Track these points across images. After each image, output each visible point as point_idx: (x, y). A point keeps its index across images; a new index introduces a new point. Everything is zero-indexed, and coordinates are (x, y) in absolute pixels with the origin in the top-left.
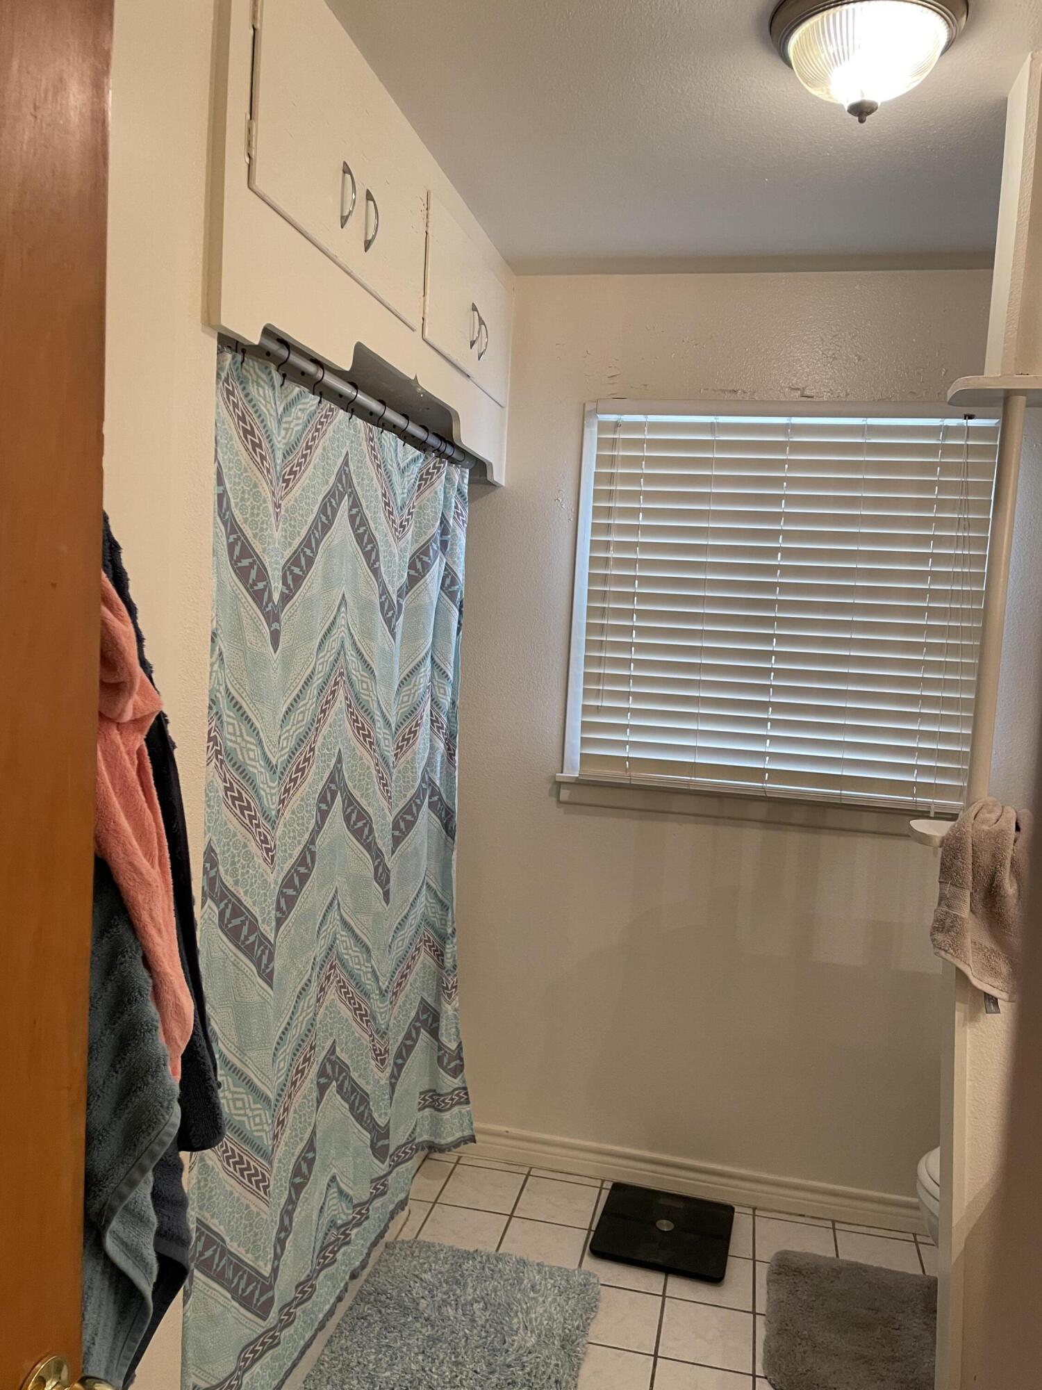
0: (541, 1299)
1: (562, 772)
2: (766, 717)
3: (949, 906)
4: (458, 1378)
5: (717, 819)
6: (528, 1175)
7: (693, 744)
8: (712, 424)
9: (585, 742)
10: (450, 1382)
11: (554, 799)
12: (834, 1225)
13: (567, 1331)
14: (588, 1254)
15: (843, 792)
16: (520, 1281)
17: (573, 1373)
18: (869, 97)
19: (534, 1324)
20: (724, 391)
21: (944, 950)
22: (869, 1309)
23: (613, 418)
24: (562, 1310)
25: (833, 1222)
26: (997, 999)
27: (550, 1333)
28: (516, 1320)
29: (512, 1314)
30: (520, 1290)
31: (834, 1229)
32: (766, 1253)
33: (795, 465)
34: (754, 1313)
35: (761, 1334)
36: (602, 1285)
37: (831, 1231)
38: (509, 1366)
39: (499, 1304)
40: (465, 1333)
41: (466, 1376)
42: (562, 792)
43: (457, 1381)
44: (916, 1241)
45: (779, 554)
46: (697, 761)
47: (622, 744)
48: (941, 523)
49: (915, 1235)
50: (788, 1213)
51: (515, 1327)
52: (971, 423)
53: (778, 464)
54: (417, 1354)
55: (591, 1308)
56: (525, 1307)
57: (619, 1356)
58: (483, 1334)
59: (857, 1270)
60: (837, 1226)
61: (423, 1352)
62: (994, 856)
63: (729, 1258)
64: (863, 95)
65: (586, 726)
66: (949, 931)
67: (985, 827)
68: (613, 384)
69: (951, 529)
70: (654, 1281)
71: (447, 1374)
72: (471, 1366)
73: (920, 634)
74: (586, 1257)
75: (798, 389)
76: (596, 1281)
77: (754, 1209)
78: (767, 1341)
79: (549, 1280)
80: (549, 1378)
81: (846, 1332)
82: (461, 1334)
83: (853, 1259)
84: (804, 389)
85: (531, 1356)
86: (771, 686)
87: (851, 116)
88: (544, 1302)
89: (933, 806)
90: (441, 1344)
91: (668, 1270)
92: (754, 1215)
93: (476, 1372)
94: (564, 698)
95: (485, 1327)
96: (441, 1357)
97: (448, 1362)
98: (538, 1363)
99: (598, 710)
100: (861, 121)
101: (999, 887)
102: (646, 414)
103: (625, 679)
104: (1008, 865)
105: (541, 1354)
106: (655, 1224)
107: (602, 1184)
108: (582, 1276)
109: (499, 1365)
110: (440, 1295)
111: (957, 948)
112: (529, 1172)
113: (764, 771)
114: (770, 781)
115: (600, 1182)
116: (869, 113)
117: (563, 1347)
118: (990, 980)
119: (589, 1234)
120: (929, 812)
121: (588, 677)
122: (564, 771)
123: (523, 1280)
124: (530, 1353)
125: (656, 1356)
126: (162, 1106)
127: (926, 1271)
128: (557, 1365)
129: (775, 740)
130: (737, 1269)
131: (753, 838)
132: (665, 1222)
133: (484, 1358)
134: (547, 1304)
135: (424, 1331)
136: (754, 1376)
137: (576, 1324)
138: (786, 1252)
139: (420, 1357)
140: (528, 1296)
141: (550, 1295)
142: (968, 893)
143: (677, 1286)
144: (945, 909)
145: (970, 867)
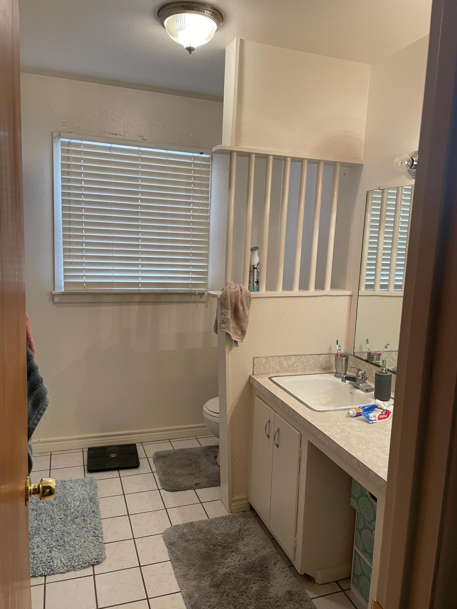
0: (76, 490)
1: (54, 290)
2: (139, 263)
3: (224, 316)
4: (55, 522)
5: (121, 303)
6: (51, 455)
7: (111, 275)
8: (110, 147)
9: (65, 277)
10: (52, 525)
11: (51, 302)
12: (170, 441)
13: (90, 496)
14: (87, 473)
15: (167, 289)
16: (65, 487)
17: (98, 508)
18: (193, 46)
19: (77, 498)
20: (112, 134)
21: (225, 329)
22: (189, 460)
23: (67, 140)
24: (86, 491)
25: (169, 440)
26: (237, 342)
27: (84, 499)
28: (69, 499)
29: (67, 497)
30: (66, 490)
31: (170, 442)
32: (150, 454)
33: (143, 166)
34: (153, 472)
35: (157, 478)
36: (97, 480)
37: (170, 443)
38: (73, 513)
39: (60, 496)
40: (51, 509)
41: (58, 521)
42: (55, 298)
43: (55, 523)
44: (196, 438)
45: (140, 201)
46: (113, 281)
47: (82, 277)
48: (194, 191)
49: (196, 437)
50: (153, 441)
51: (70, 501)
52: (203, 155)
53: (137, 165)
54: (34, 521)
55: (96, 487)
56: (71, 494)
57: (111, 498)
58: (58, 507)
59: (182, 451)
60: (171, 440)
61: (36, 520)
62: (236, 299)
63: (139, 459)
64: (190, 45)
65: (65, 270)
66: (225, 323)
67: (232, 290)
68: (65, 125)
69: (198, 193)
70: (115, 473)
71: (49, 523)
72: (58, 517)
73: (189, 231)
74: (86, 474)
75: (141, 136)
76: (94, 479)
77: (142, 443)
78: (160, 479)
79: (76, 484)
80: (90, 511)
81: (184, 468)
82: (49, 509)
83: (179, 448)
84: (143, 136)
85: (80, 508)
86: (140, 251)
87: (186, 50)
88: (77, 491)
89: (197, 291)
90: (42, 515)
91: (118, 469)
92: (142, 445)
93: (61, 519)
94: (52, 259)
95: (58, 505)
96: (44, 518)
97: (48, 520)
98: (84, 509)
99: (71, 263)
100: (190, 53)
101: (238, 308)
102: (82, 140)
103: (81, 250)
104: (240, 301)
105: (84, 506)
106: (109, 456)
107: (83, 450)
108: (89, 479)
109: (69, 514)
110: (34, 501)
111: (228, 328)
112: (51, 454)
113: (139, 283)
114: (141, 287)
115: (82, 450)
116: (192, 51)
117: (91, 501)
118: (235, 337)
119: (84, 467)
120: (196, 293)
121: (65, 250)
122: (55, 290)
123: (67, 487)
124: (79, 507)
125: (124, 494)
126: (45, 393)
127: (202, 445)
128: (91, 507)
129: (142, 271)
130: (143, 462)
131: (134, 309)
132: (113, 454)
133: (62, 513)
134: (79, 491)
135: (33, 513)
136: (159, 490)
137: (93, 493)
138: (157, 452)
139: (36, 521)
140: (71, 491)
141: (79, 488)
142: (230, 311)
143: (123, 473)
144: (223, 317)
145: (230, 303)
